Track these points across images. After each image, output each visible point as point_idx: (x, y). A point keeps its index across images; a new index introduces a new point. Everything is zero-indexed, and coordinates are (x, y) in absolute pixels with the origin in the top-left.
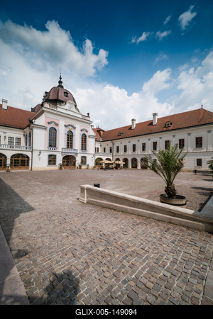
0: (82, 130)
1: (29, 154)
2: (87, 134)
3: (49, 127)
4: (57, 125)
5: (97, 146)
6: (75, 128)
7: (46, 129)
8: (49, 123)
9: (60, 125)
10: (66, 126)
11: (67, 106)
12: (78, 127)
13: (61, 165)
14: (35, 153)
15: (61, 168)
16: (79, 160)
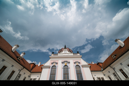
0: (75, 63)
2: (80, 65)
3: (52, 66)
4: (57, 63)
6: (69, 63)
7: (49, 68)
8: (52, 63)
9: (59, 63)
10: (62, 63)
11: (63, 52)
12: (72, 61)
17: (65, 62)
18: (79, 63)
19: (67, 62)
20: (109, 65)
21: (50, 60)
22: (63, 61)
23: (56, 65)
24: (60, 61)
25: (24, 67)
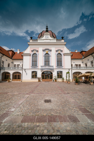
0: (57, 51)
1: (21, 72)
2: (62, 53)
3: (32, 53)
4: (37, 51)
7: (30, 55)
8: (32, 51)
9: (39, 51)
10: (43, 51)
12: (54, 49)
13: (39, 79)
14: (24, 71)
15: (39, 81)
16: (55, 74)
17: (46, 50)
18: (62, 51)
19: (48, 50)
20: (92, 54)
21: (29, 47)
22: (44, 49)
23: (37, 53)
24: (40, 49)
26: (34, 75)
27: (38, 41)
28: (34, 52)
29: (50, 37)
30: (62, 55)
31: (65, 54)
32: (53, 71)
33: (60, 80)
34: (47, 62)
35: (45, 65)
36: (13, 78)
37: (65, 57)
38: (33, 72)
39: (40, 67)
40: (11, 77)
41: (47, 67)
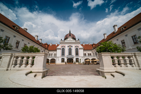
0: (75, 47)
1: (55, 58)
2: (78, 48)
4: (65, 47)
5: (84, 53)
6: (72, 47)
7: (61, 49)
8: (62, 47)
9: (66, 47)
10: (68, 47)
11: (69, 39)
12: (74, 46)
13: (66, 62)
14: (57, 58)
15: (66, 64)
16: (74, 60)
17: (69, 46)
18: (78, 47)
19: (71, 46)
20: (95, 48)
22: (68, 46)
24: (66, 46)
25: (46, 49)
26: (63, 60)
27: (65, 41)
28: (63, 48)
29: (71, 39)
30: (79, 49)
31: (80, 49)
32: (74, 58)
33: (77, 63)
34: (70, 53)
35: (69, 54)
36: (51, 62)
37: (80, 50)
38: (62, 59)
39: (66, 56)
40: (50, 62)
41: (70, 56)
